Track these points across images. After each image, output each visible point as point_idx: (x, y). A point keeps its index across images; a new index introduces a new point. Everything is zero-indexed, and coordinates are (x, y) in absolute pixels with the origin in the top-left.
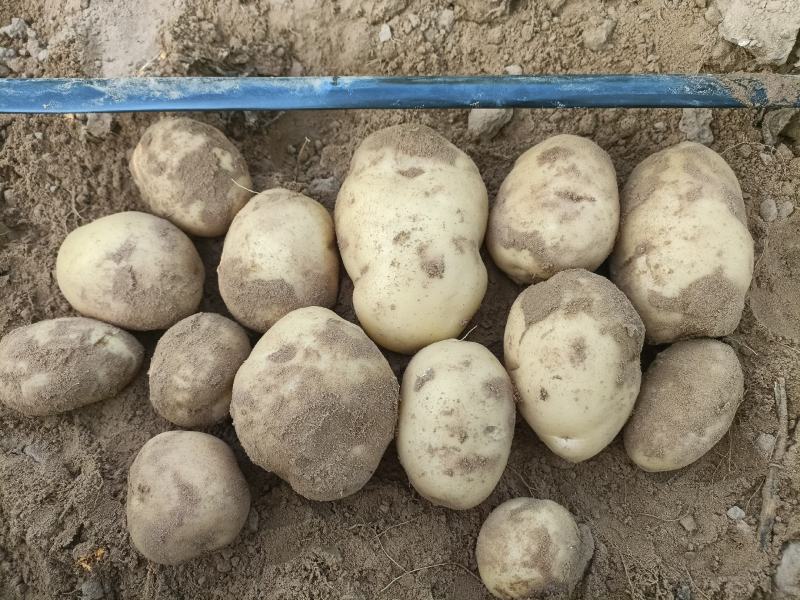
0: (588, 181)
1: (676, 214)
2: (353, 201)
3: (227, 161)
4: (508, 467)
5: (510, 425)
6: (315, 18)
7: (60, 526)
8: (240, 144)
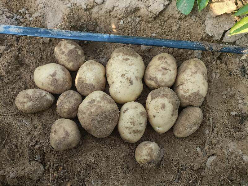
0: (169, 65)
1: (190, 76)
2: (111, 65)
3: (80, 52)
4: (144, 134)
5: (146, 123)
6: (104, 16)
7: (32, 140)
8: (82, 47)
